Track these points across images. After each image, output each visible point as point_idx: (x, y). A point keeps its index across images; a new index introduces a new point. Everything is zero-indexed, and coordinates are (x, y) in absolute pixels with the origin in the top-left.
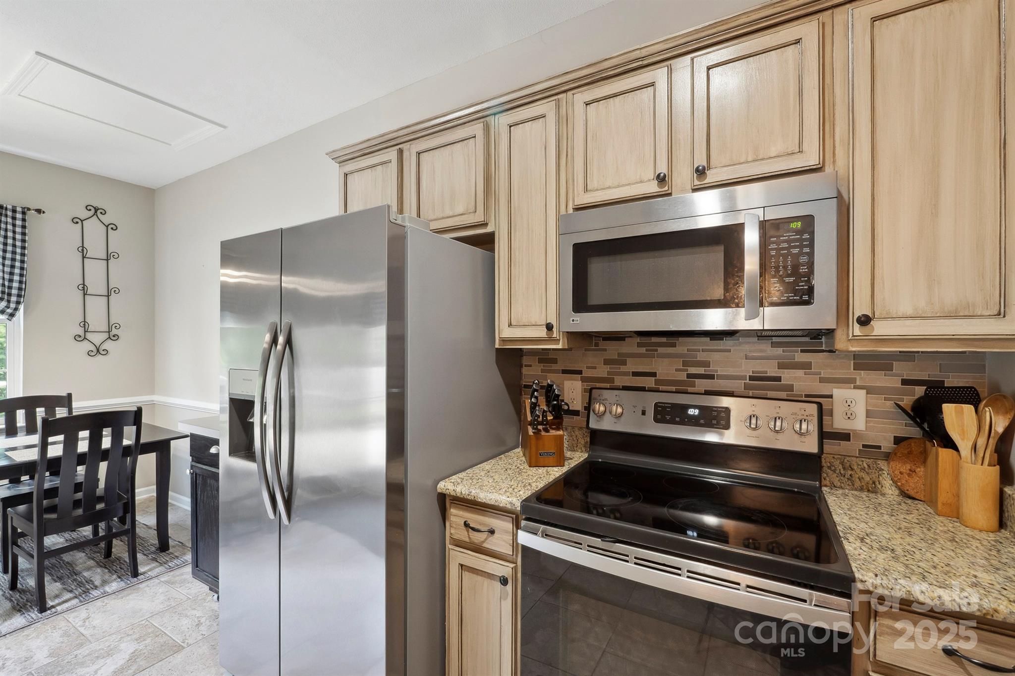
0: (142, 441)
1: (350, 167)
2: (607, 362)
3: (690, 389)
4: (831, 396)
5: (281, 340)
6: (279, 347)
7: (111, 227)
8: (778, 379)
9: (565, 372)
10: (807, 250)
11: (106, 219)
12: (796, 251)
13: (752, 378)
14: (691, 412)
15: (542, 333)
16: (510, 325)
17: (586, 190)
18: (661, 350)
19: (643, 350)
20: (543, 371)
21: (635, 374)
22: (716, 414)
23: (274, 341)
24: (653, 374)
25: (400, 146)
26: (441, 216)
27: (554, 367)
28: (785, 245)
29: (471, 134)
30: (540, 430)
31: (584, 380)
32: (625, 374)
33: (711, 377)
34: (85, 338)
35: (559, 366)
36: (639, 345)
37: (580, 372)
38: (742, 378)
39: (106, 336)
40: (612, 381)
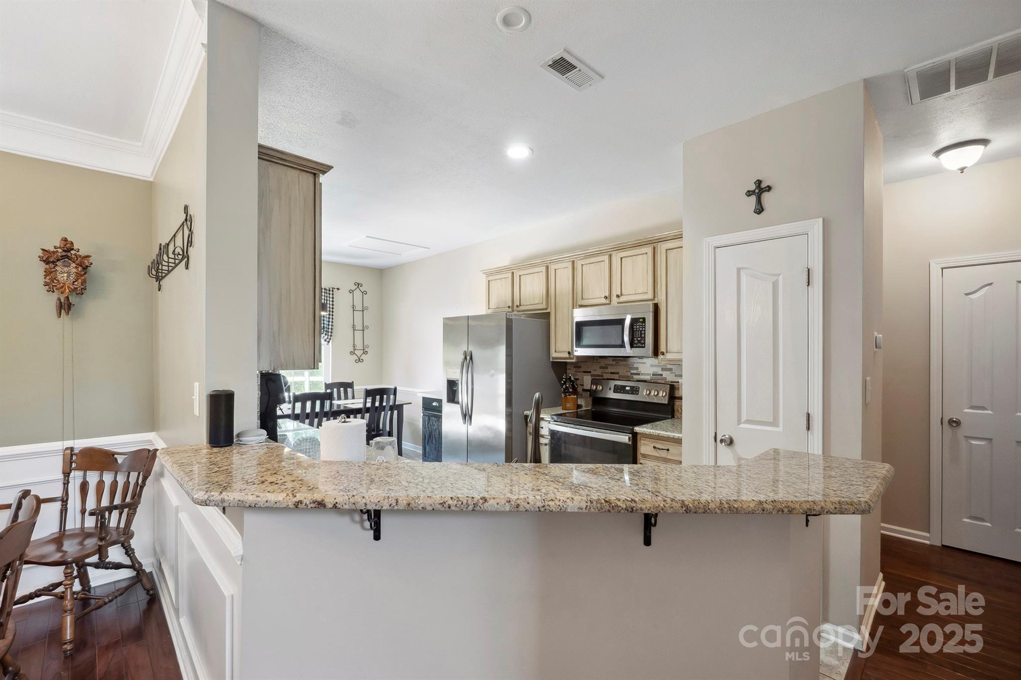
0: (396, 404)
1: (490, 278)
2: (601, 368)
3: (631, 380)
4: (678, 382)
5: (468, 358)
6: (468, 361)
7: (364, 293)
8: (662, 375)
9: (584, 372)
10: (644, 329)
11: (362, 289)
12: (641, 329)
13: (653, 375)
14: (628, 388)
15: (567, 355)
16: (555, 352)
17: (582, 299)
18: (621, 363)
19: (614, 362)
20: (575, 372)
21: (611, 373)
22: (635, 389)
23: (466, 358)
24: (618, 373)
25: (513, 271)
26: (529, 304)
27: (580, 370)
28: (638, 327)
29: (541, 271)
30: (567, 395)
31: (592, 376)
32: (608, 373)
33: (639, 374)
34: (354, 353)
35: (582, 369)
36: (613, 360)
37: (590, 372)
38: (649, 374)
39: (362, 352)
40: (602, 376)
